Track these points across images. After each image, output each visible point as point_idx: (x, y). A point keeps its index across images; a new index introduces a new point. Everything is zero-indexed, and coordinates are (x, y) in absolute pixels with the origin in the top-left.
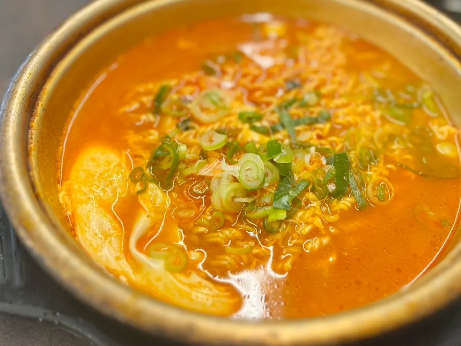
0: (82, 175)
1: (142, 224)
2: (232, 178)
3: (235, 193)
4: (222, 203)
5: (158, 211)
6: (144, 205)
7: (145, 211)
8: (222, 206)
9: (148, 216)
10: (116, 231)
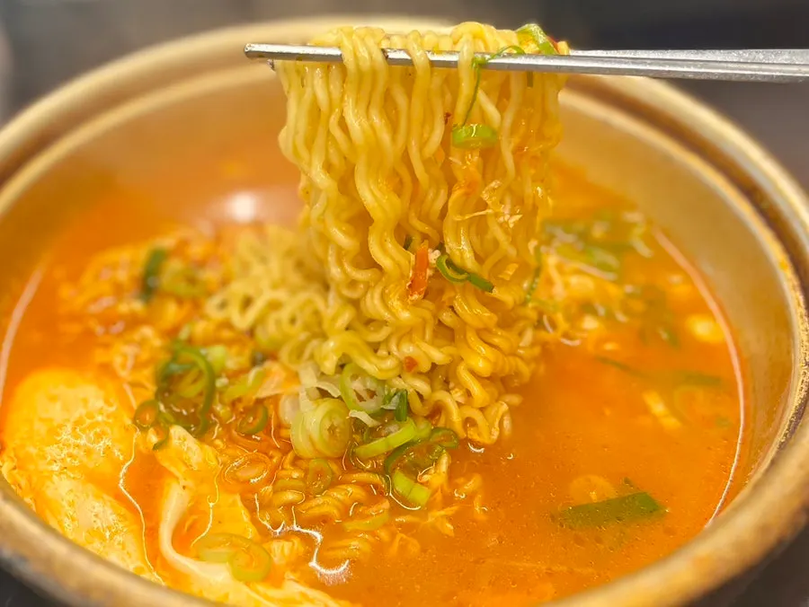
0: (41, 428)
1: (174, 502)
2: (317, 392)
3: (330, 419)
4: (313, 444)
5: (200, 477)
6: (172, 469)
7: (177, 478)
8: (316, 450)
9: (184, 487)
10: (127, 523)
